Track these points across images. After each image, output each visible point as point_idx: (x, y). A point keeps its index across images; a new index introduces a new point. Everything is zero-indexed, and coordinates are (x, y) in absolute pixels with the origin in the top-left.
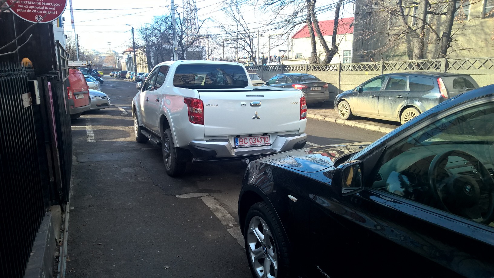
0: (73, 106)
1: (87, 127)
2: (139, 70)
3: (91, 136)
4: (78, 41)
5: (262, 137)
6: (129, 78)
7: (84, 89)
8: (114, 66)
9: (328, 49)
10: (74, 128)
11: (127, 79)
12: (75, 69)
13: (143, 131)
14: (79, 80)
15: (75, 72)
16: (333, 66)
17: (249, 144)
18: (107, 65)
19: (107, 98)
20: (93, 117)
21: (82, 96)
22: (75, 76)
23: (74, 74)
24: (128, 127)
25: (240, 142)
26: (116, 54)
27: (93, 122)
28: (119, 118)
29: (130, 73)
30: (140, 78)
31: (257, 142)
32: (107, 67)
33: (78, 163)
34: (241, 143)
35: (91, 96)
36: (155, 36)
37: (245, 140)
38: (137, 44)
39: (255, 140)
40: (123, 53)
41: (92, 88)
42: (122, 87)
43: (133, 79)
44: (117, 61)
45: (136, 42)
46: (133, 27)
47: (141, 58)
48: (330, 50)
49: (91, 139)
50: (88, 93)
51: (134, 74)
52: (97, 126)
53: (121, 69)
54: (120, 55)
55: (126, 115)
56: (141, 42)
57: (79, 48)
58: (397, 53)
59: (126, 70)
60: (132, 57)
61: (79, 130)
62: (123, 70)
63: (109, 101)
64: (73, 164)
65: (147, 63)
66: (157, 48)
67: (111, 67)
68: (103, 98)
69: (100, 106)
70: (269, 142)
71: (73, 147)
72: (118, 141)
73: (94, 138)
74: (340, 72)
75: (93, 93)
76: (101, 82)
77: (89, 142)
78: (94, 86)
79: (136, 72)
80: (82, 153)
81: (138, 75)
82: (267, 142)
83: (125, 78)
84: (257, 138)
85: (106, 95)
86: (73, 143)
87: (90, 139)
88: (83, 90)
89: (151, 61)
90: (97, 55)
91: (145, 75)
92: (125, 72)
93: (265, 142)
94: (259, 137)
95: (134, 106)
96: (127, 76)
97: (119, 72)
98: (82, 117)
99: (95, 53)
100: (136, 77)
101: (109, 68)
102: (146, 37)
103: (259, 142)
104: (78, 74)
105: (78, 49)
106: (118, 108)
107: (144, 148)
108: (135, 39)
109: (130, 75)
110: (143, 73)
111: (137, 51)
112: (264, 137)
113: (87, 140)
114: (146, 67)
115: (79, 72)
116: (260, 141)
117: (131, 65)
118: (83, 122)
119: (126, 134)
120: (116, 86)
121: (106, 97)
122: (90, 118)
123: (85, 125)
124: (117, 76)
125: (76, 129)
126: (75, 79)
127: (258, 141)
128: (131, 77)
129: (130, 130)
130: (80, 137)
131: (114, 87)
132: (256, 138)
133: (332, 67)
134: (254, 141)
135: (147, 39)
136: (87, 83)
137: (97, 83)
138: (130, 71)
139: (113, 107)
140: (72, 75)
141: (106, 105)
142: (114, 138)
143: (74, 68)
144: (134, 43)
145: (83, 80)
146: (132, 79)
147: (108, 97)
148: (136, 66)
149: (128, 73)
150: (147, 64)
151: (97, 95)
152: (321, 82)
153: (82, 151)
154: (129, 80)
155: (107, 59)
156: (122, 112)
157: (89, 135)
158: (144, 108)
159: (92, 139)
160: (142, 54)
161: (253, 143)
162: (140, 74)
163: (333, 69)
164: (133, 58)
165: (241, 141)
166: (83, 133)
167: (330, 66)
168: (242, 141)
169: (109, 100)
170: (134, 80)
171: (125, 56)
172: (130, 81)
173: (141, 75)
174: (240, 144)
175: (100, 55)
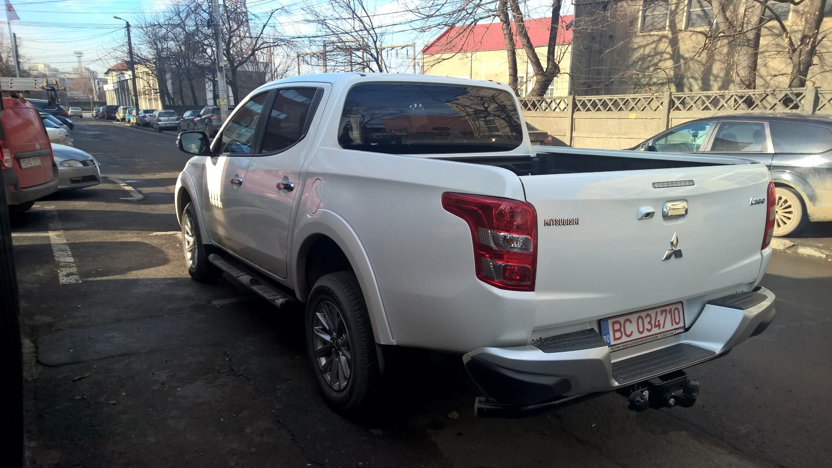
0: (16, 186)
1: (51, 234)
2: (144, 105)
3: (67, 265)
4: (16, 46)
5: (666, 311)
6: (123, 119)
7: (39, 144)
8: (91, 97)
9: (542, 69)
10: (20, 238)
11: (118, 120)
12: (17, 97)
13: (214, 259)
14: (28, 123)
15: (17, 104)
16: (558, 101)
17: (636, 335)
18: (75, 94)
19: (94, 164)
20: (63, 208)
21: (35, 163)
22: (17, 114)
23: (15, 110)
24: (155, 234)
25: (615, 331)
26: (93, 74)
27: (67, 220)
28: (125, 210)
29: (125, 109)
30: (147, 119)
31: (656, 326)
32: (77, 99)
33: (41, 368)
34: (618, 335)
35: (57, 159)
36: (175, 39)
37: (628, 324)
38: (138, 56)
39: (650, 323)
40: (106, 73)
41: (57, 141)
42: (113, 137)
43: (132, 121)
44: (95, 88)
45: (135, 51)
46: (127, 23)
47: (145, 80)
48: (545, 70)
49: (68, 275)
50: (50, 154)
51: (134, 112)
52: (76, 232)
53: (105, 103)
54: (101, 76)
55: (139, 200)
56: (145, 51)
57: (19, 60)
58: (655, 80)
59: (116, 104)
60: (127, 80)
61: (33, 246)
62: (108, 104)
63: (99, 170)
64: (26, 375)
65: (158, 91)
66: (179, 62)
67: (85, 98)
68: (84, 163)
69: (77, 181)
70: (681, 324)
71: (23, 304)
72: (142, 277)
73: (74, 270)
74: (573, 112)
75: (61, 153)
76: (71, 126)
77: (64, 285)
78: (61, 136)
79: (138, 110)
80: (50, 326)
81: (142, 114)
82: (677, 323)
83: (114, 119)
84: (655, 313)
85: (91, 157)
86: (22, 288)
87: (64, 273)
88: (38, 147)
89: (167, 88)
90: (55, 76)
91: (157, 114)
92: (114, 109)
93: (672, 325)
94: (659, 310)
95: (184, 192)
96: (120, 115)
97: (101, 108)
98: (37, 206)
99: (50, 72)
100: (139, 117)
101: (80, 99)
102: (155, 40)
103: (659, 326)
104: (25, 111)
105: (18, 63)
106: (116, 183)
107: (217, 298)
108: (133, 46)
109: (125, 113)
110: (153, 111)
111: (137, 69)
112: (671, 309)
113: (56, 277)
114: (156, 100)
115: (28, 105)
116: (662, 323)
117: (125, 95)
118: (39, 221)
119: (157, 257)
120: (100, 135)
121: (92, 161)
122: (57, 211)
123: (46, 229)
124: (97, 116)
125: (24, 243)
126: (18, 121)
127: (657, 324)
128: (127, 117)
129: (164, 242)
130: (38, 267)
131: (96, 136)
132: (653, 313)
133: (556, 103)
134: (648, 326)
135: (156, 44)
136: (47, 129)
137: (63, 130)
138: (125, 107)
139: (106, 180)
140: (10, 112)
141: (93, 178)
142: (130, 269)
143: (14, 94)
144: (131, 52)
145: (37, 123)
146: (129, 121)
147: (95, 162)
148: (136, 95)
149: (121, 109)
150: (159, 94)
151: (69, 157)
152: (536, 132)
153: (48, 319)
154: (122, 123)
155: (75, 84)
156: (127, 193)
157: (62, 260)
158: (221, 200)
159: (72, 274)
160: (148, 74)
161: (646, 333)
162: (146, 112)
163: (556, 108)
164: (130, 83)
165: (617, 331)
166: (44, 253)
167: (552, 101)
168: (619, 330)
169: (98, 167)
170: (133, 123)
171: (112, 79)
172: (126, 125)
173: (147, 115)
174: (615, 339)
175: (63, 76)
